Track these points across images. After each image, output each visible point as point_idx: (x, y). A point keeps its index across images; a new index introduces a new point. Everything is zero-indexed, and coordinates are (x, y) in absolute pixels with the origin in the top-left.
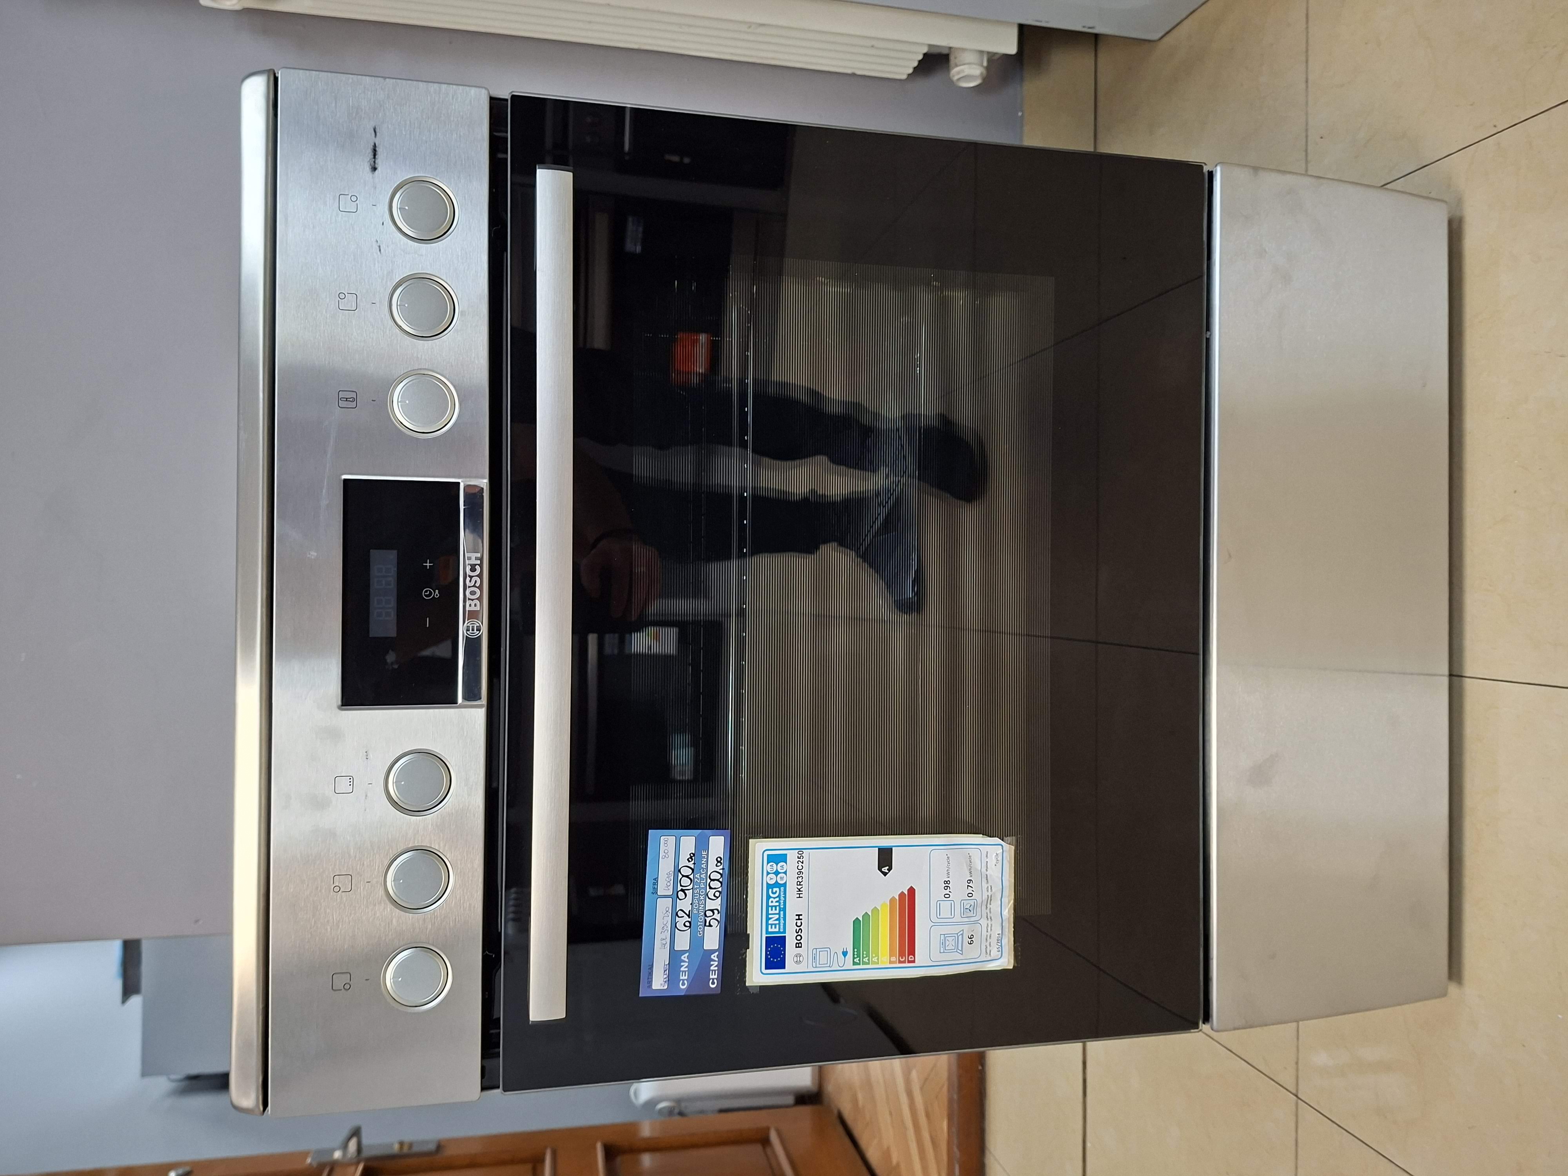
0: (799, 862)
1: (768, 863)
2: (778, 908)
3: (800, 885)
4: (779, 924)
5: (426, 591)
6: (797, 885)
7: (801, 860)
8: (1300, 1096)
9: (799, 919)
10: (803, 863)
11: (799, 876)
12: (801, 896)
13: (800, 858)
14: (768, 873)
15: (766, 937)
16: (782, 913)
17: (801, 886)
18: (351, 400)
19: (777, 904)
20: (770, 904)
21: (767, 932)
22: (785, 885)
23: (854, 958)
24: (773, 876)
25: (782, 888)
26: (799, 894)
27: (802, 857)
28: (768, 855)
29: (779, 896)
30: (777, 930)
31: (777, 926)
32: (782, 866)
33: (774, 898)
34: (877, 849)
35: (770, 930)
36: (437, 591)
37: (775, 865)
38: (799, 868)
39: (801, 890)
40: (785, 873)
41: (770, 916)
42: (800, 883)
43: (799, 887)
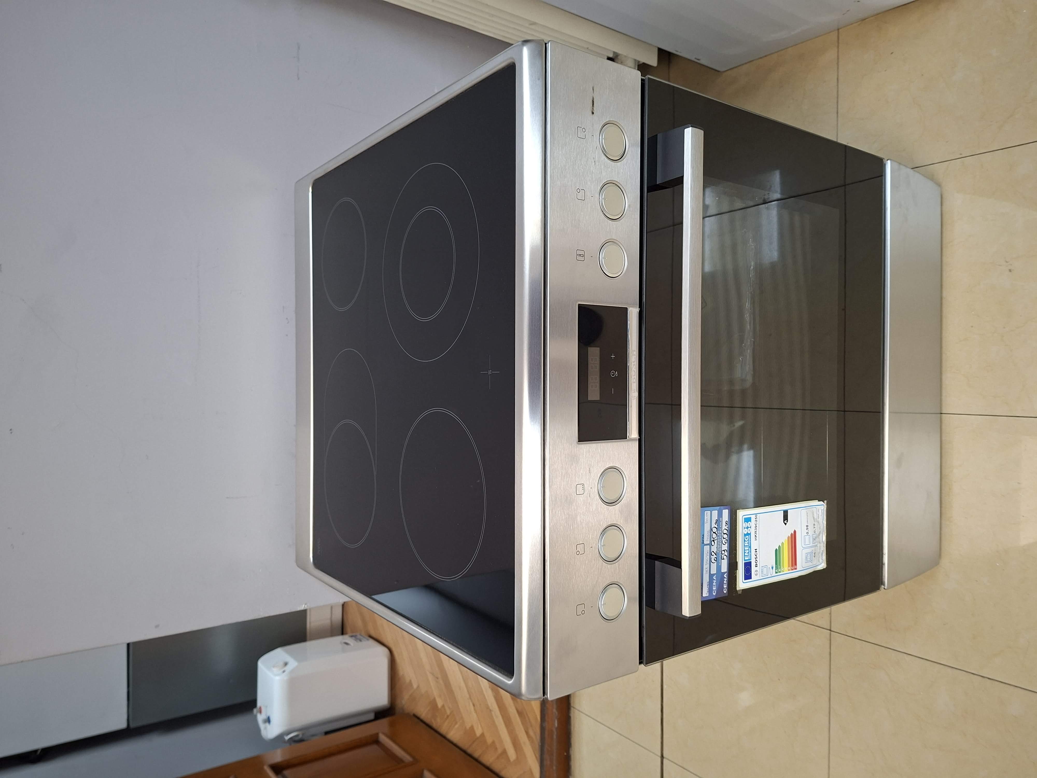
1: (745, 522)
2: (748, 546)
4: (749, 555)
5: (612, 373)
8: (832, 630)
9: (756, 552)
10: (757, 521)
11: (756, 528)
12: (756, 539)
13: (756, 519)
14: (744, 528)
15: (745, 563)
16: (750, 549)
18: (582, 255)
19: (748, 544)
20: (745, 545)
21: (745, 560)
22: (750, 533)
23: (776, 570)
24: (746, 529)
25: (749, 536)
28: (745, 518)
29: (748, 540)
30: (748, 558)
31: (748, 556)
32: (749, 524)
33: (746, 541)
34: (783, 511)
35: (746, 559)
36: (617, 372)
37: (747, 523)
38: (755, 524)
40: (750, 527)
41: (745, 551)
43: (755, 534)
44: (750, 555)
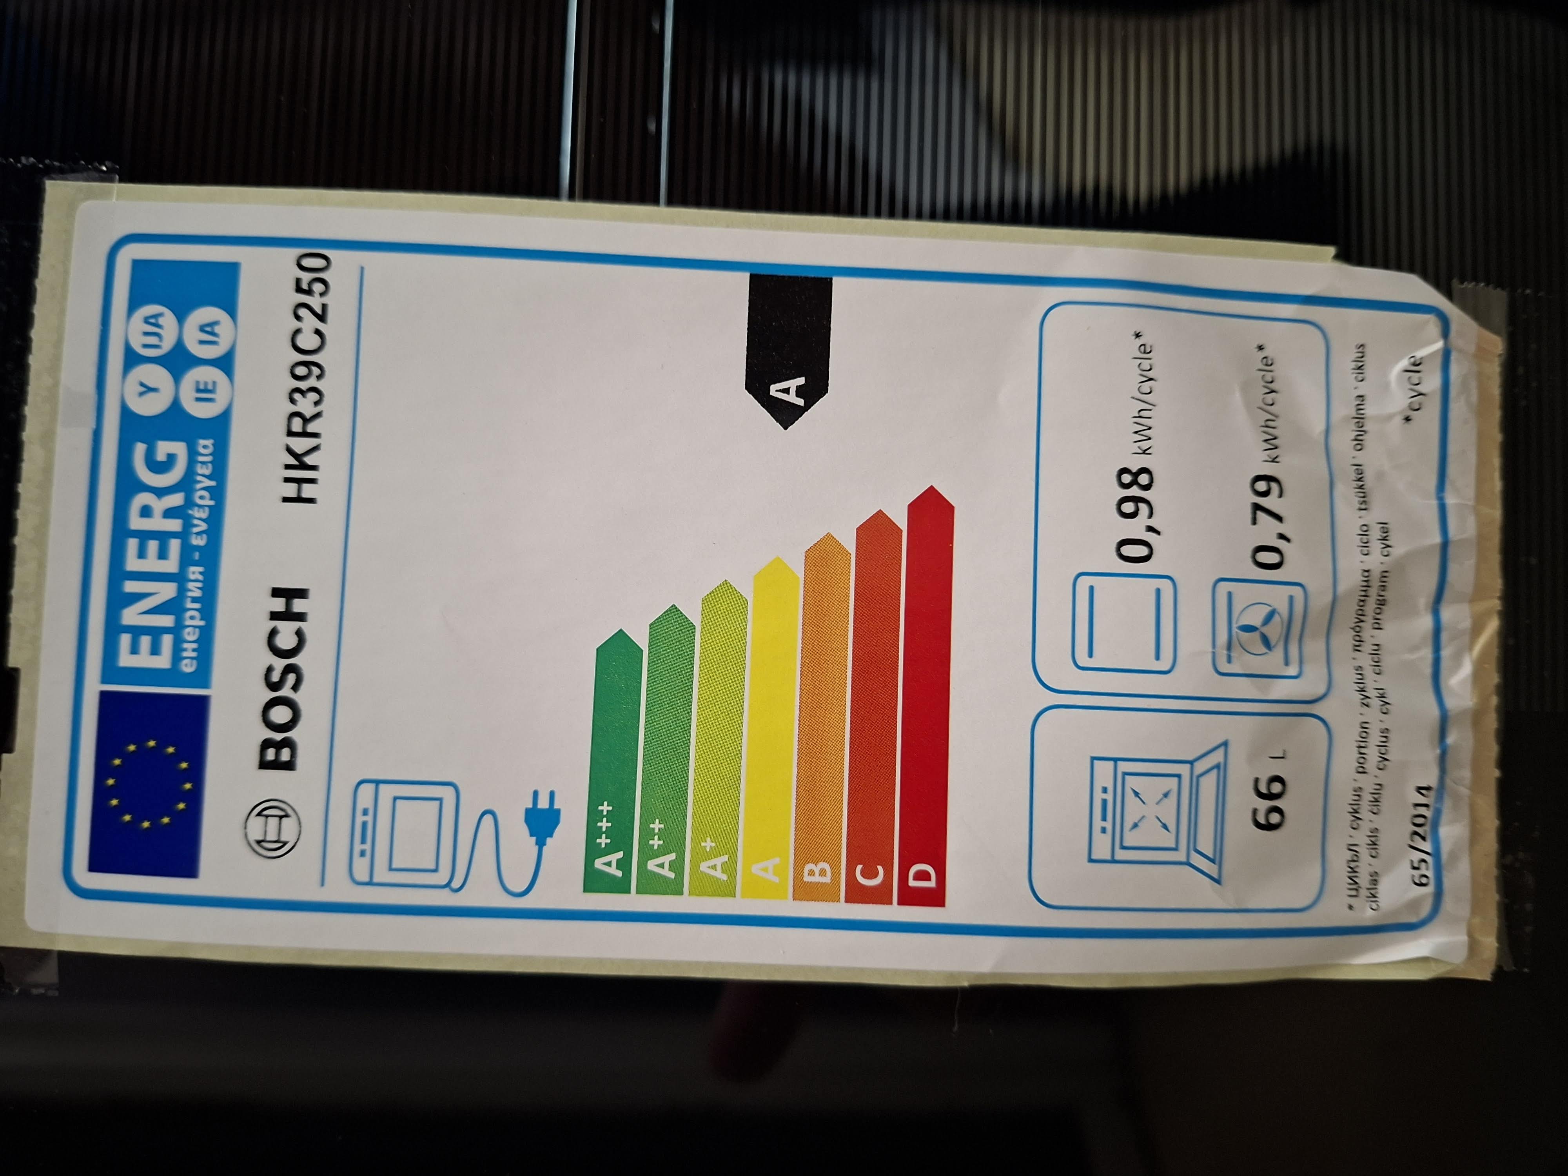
0: (303, 312)
1: (133, 305)
2: (175, 545)
3: (304, 434)
4: (177, 631)
6: (290, 433)
7: (315, 302)
9: (288, 615)
10: (322, 318)
11: (304, 385)
12: (308, 491)
13: (309, 292)
14: (132, 359)
15: (105, 696)
16: (195, 572)
17: (310, 442)
19: (175, 525)
20: (136, 523)
21: (110, 671)
22: (223, 421)
23: (592, 852)
24: (157, 375)
25: (205, 446)
26: (299, 481)
27: (318, 287)
28: (138, 265)
29: (186, 485)
30: (163, 662)
31: (167, 641)
32: (208, 328)
33: (161, 493)
34: (743, 280)
35: (126, 660)
37: (168, 319)
38: (301, 342)
39: (309, 460)
40: (225, 363)
41: (130, 587)
42: (306, 421)
43: (300, 445)
44: (190, 635)
